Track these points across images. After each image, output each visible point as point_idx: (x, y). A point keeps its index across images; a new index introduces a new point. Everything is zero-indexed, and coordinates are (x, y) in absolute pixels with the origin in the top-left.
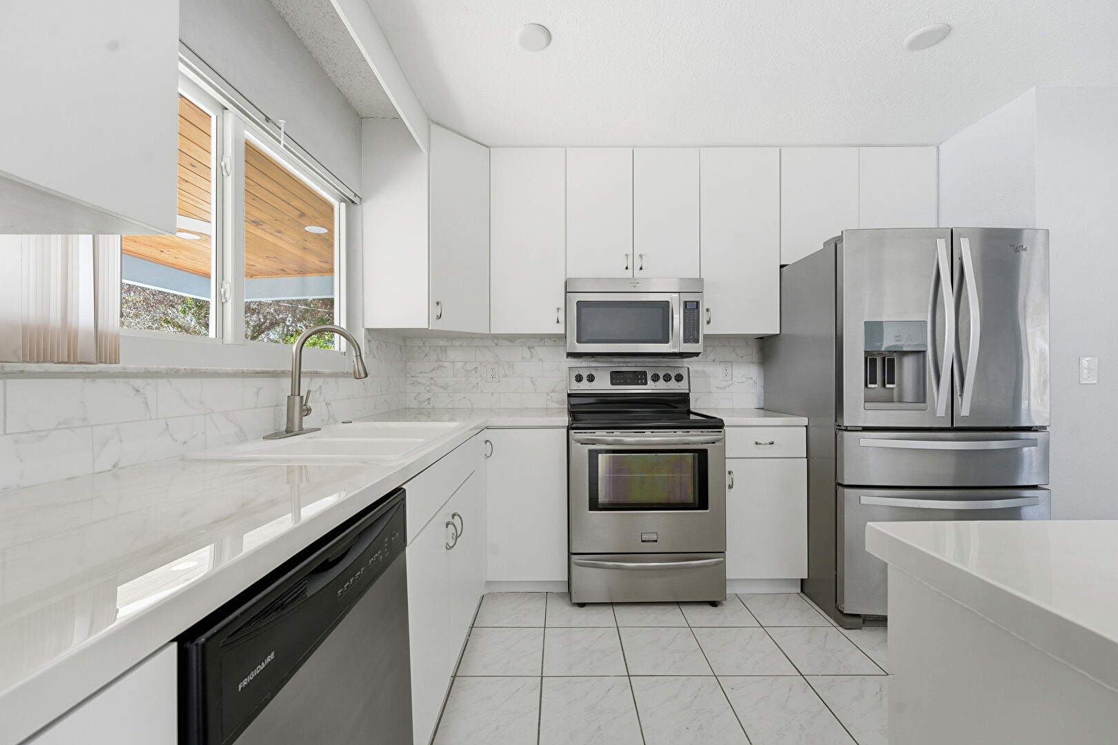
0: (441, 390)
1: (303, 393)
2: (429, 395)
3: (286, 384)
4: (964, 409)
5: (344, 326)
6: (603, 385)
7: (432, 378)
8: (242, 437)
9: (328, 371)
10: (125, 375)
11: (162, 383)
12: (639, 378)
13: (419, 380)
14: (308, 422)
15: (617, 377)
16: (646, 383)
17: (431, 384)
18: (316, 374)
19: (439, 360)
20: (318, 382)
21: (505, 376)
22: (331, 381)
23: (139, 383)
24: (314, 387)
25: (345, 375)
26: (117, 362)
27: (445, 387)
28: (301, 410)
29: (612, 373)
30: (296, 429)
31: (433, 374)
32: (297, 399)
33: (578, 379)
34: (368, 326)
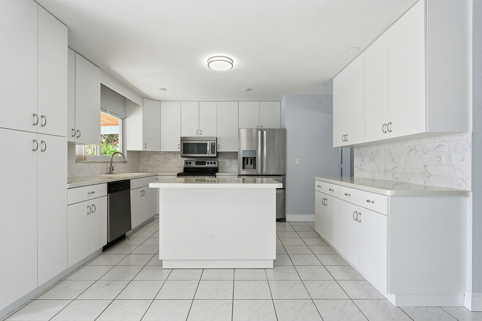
0: (149, 166)
1: (113, 166)
2: (146, 168)
3: (109, 164)
4: (264, 171)
5: (121, 152)
6: (193, 165)
7: (147, 163)
8: (102, 174)
9: (117, 161)
10: (88, 162)
11: (91, 163)
12: (204, 163)
13: (143, 163)
14: (114, 172)
15: (197, 163)
16: (205, 165)
17: (146, 165)
18: (115, 162)
19: (148, 158)
20: (115, 164)
21: (167, 162)
22: (118, 163)
23: (88, 163)
24: (114, 165)
25: (121, 162)
26: (86, 160)
27: (150, 166)
28: (112, 169)
29: (196, 162)
30: (111, 173)
31: (147, 162)
32: (111, 167)
33: (187, 163)
34: (128, 150)
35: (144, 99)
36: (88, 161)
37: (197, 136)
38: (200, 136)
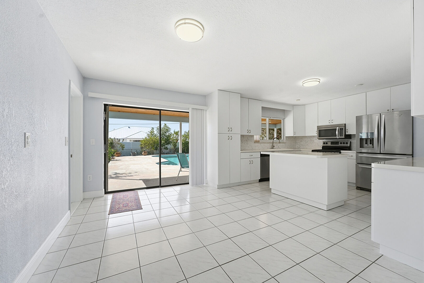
0: (301, 145)
1: (274, 145)
6: (329, 144)
11: (262, 144)
15: (332, 143)
16: (338, 144)
18: (274, 143)
21: (312, 143)
23: (260, 144)
28: (273, 147)
33: (324, 143)
34: (286, 136)
35: (294, 106)
36: (260, 142)
37: (330, 124)
38: (332, 124)
